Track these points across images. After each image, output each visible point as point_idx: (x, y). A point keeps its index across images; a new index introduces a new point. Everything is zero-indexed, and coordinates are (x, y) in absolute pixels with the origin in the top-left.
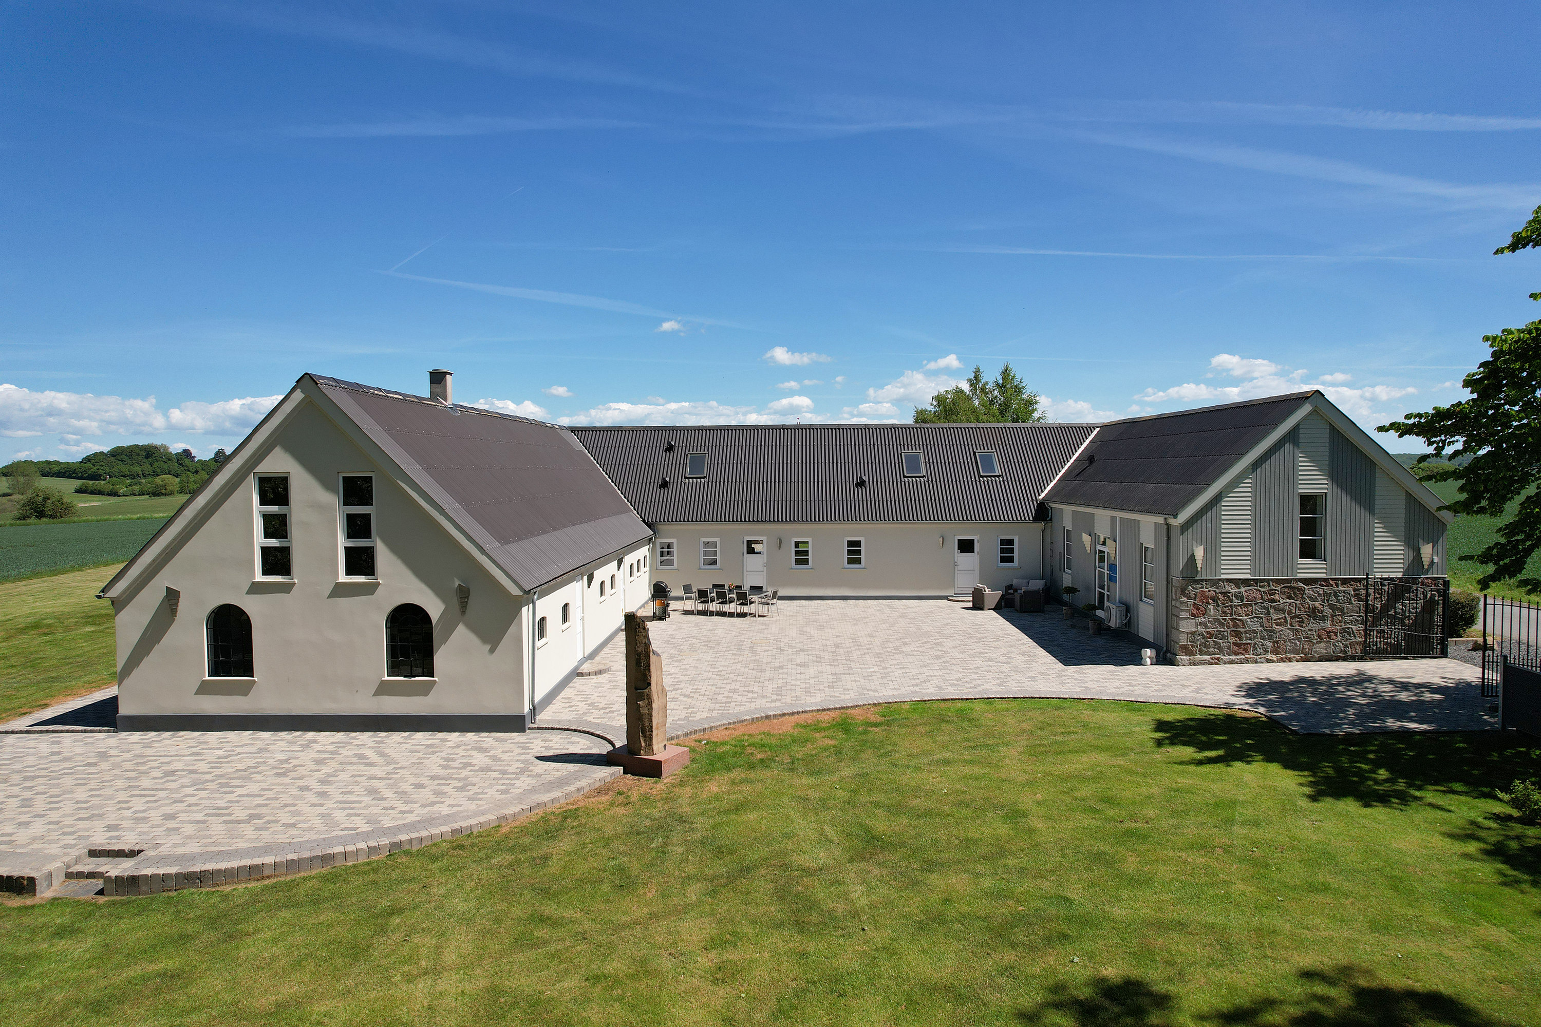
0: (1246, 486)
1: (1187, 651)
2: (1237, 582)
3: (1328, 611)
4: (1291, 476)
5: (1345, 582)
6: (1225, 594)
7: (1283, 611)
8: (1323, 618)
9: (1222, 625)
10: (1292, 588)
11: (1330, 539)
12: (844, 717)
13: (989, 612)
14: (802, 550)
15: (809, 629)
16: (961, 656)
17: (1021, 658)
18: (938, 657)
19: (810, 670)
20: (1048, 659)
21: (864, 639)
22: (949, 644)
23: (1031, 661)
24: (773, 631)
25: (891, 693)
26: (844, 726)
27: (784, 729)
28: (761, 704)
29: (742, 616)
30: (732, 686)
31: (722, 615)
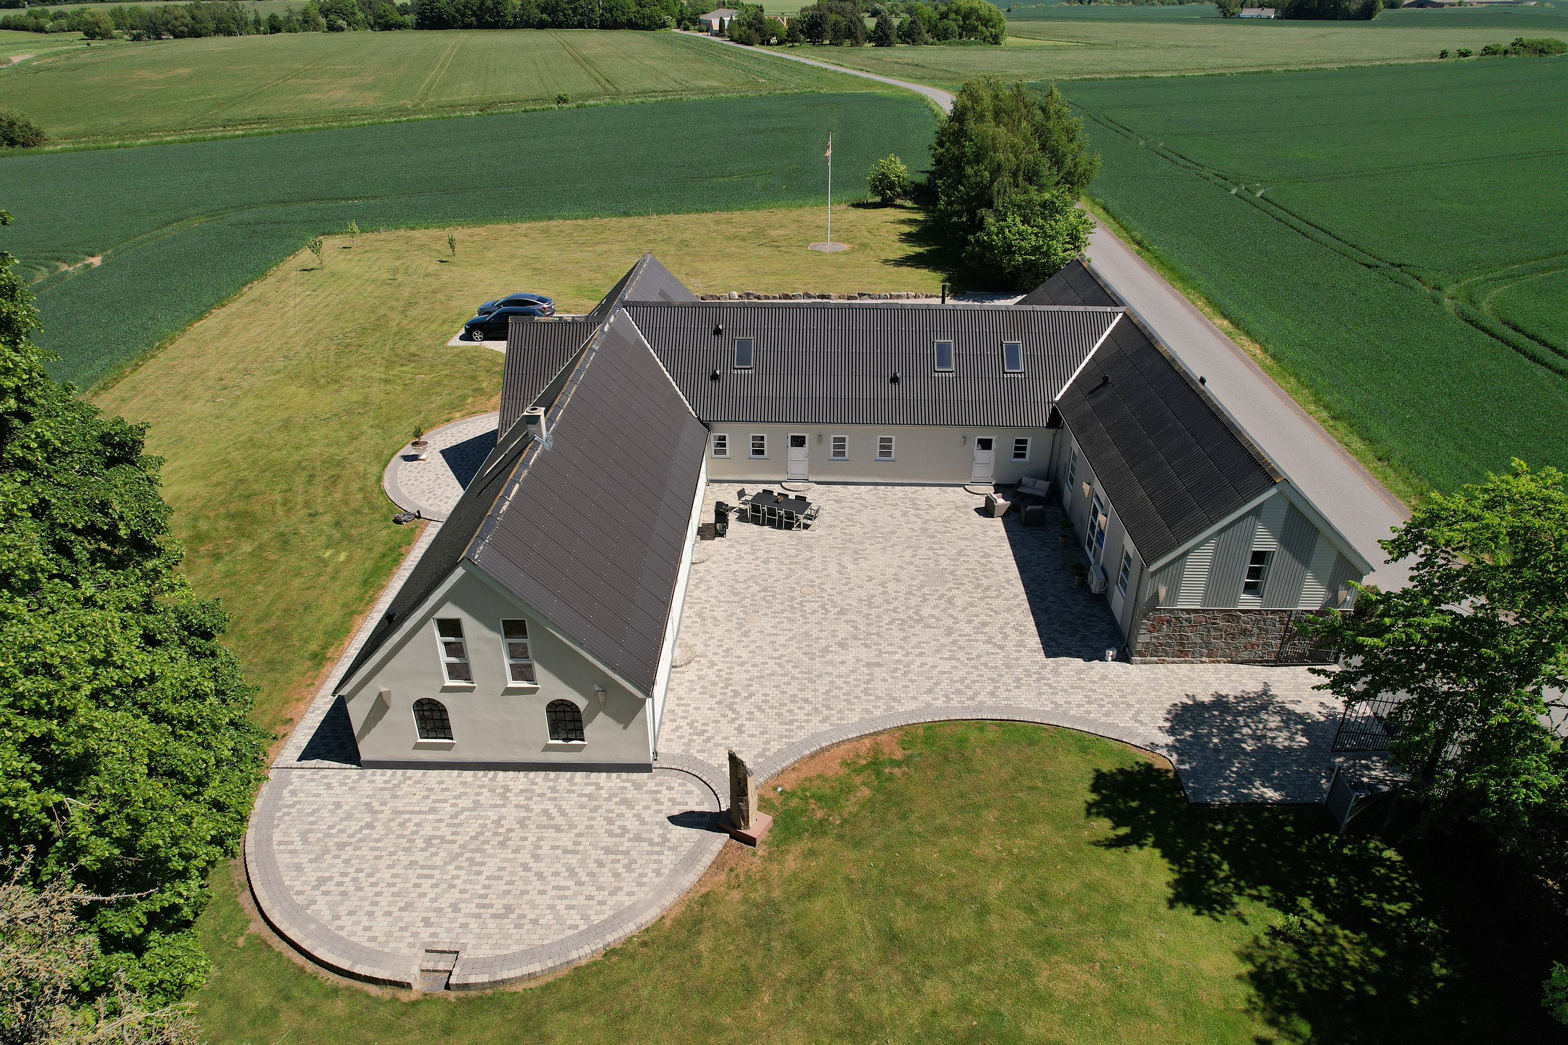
0: (1211, 545)
1: (1141, 654)
2: (1188, 611)
3: (1255, 630)
4: (1249, 539)
5: (1273, 612)
6: (1177, 619)
7: (1221, 630)
8: (1251, 636)
9: (1171, 638)
10: (1231, 616)
11: (1270, 581)
12: (876, 749)
13: (997, 523)
14: (840, 444)
15: (846, 560)
16: (967, 629)
17: (1014, 637)
18: (949, 631)
19: (850, 656)
20: (1034, 641)
21: (892, 586)
22: (959, 602)
23: (1021, 644)
24: (817, 564)
25: (911, 706)
26: (875, 765)
27: (834, 769)
28: (816, 726)
29: (789, 527)
30: (792, 690)
31: (771, 523)
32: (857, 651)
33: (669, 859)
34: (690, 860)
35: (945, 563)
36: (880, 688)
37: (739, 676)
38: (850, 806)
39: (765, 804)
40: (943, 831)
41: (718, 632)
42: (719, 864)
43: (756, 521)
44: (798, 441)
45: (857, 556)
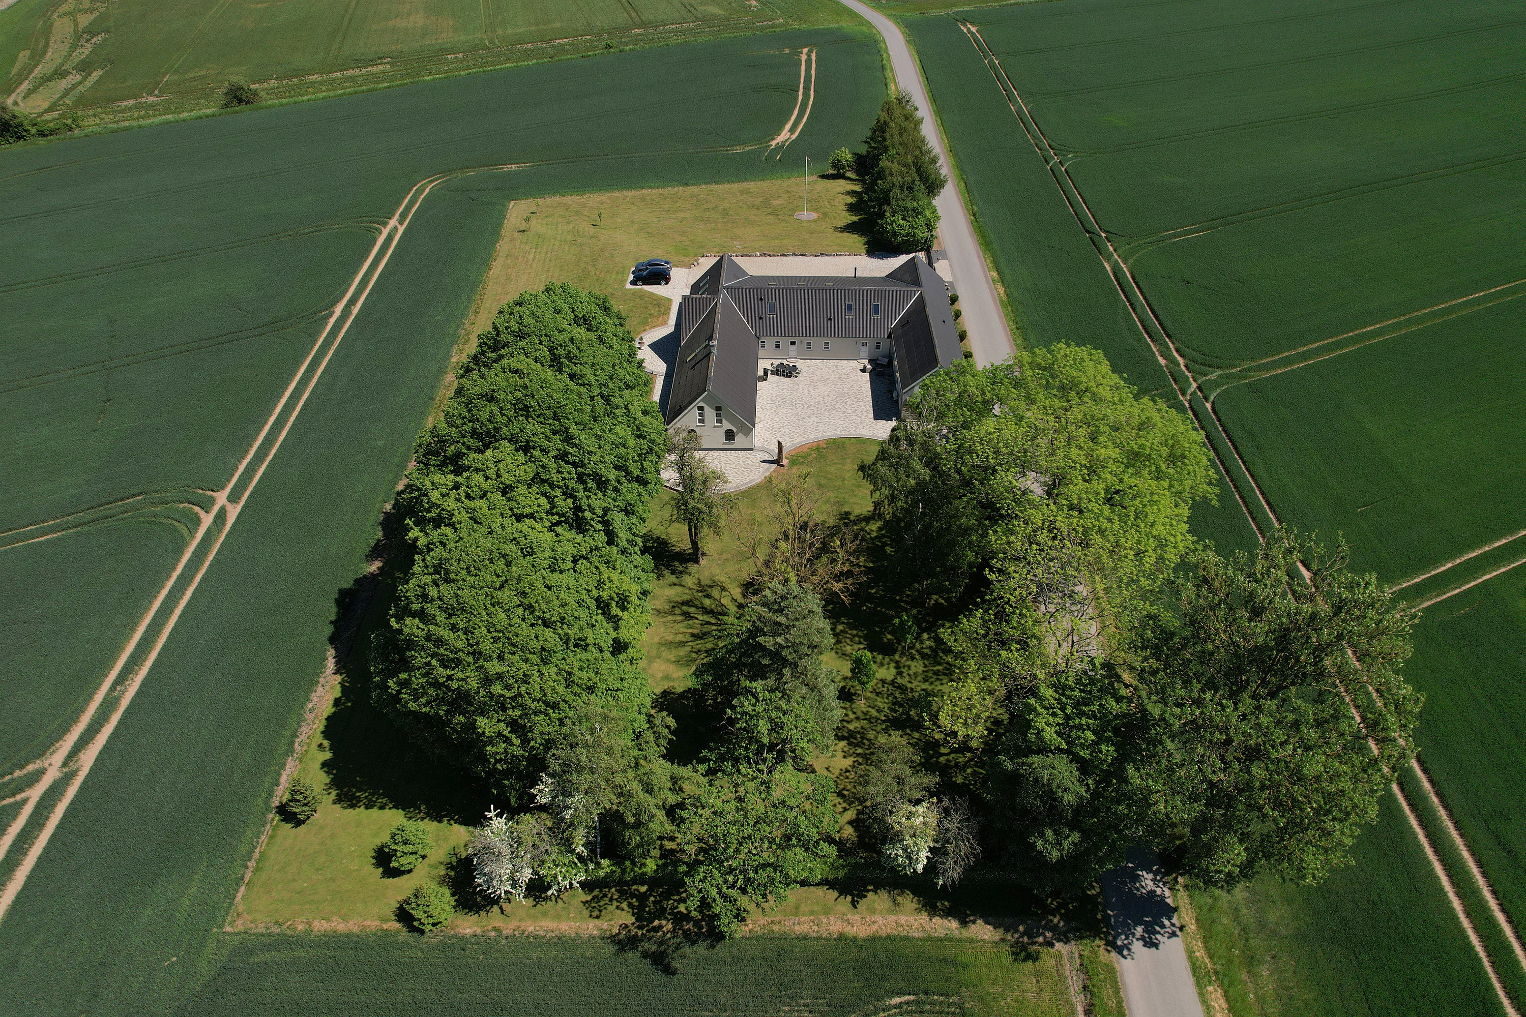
12: (818, 445)
13: (867, 375)
14: (809, 344)
15: (811, 389)
16: (850, 412)
17: (865, 414)
18: (844, 413)
19: (811, 420)
20: (871, 415)
21: (826, 398)
22: (849, 403)
23: (867, 416)
24: (800, 390)
25: (829, 434)
26: (818, 449)
27: (806, 450)
28: (801, 439)
29: (790, 377)
30: (793, 429)
31: (784, 376)
32: (814, 419)
33: (761, 470)
34: (767, 470)
35: (845, 390)
36: (820, 429)
37: (776, 426)
38: (810, 458)
39: (786, 458)
40: (836, 464)
41: (768, 413)
42: (775, 471)
43: (778, 374)
44: (793, 343)
45: (815, 388)
